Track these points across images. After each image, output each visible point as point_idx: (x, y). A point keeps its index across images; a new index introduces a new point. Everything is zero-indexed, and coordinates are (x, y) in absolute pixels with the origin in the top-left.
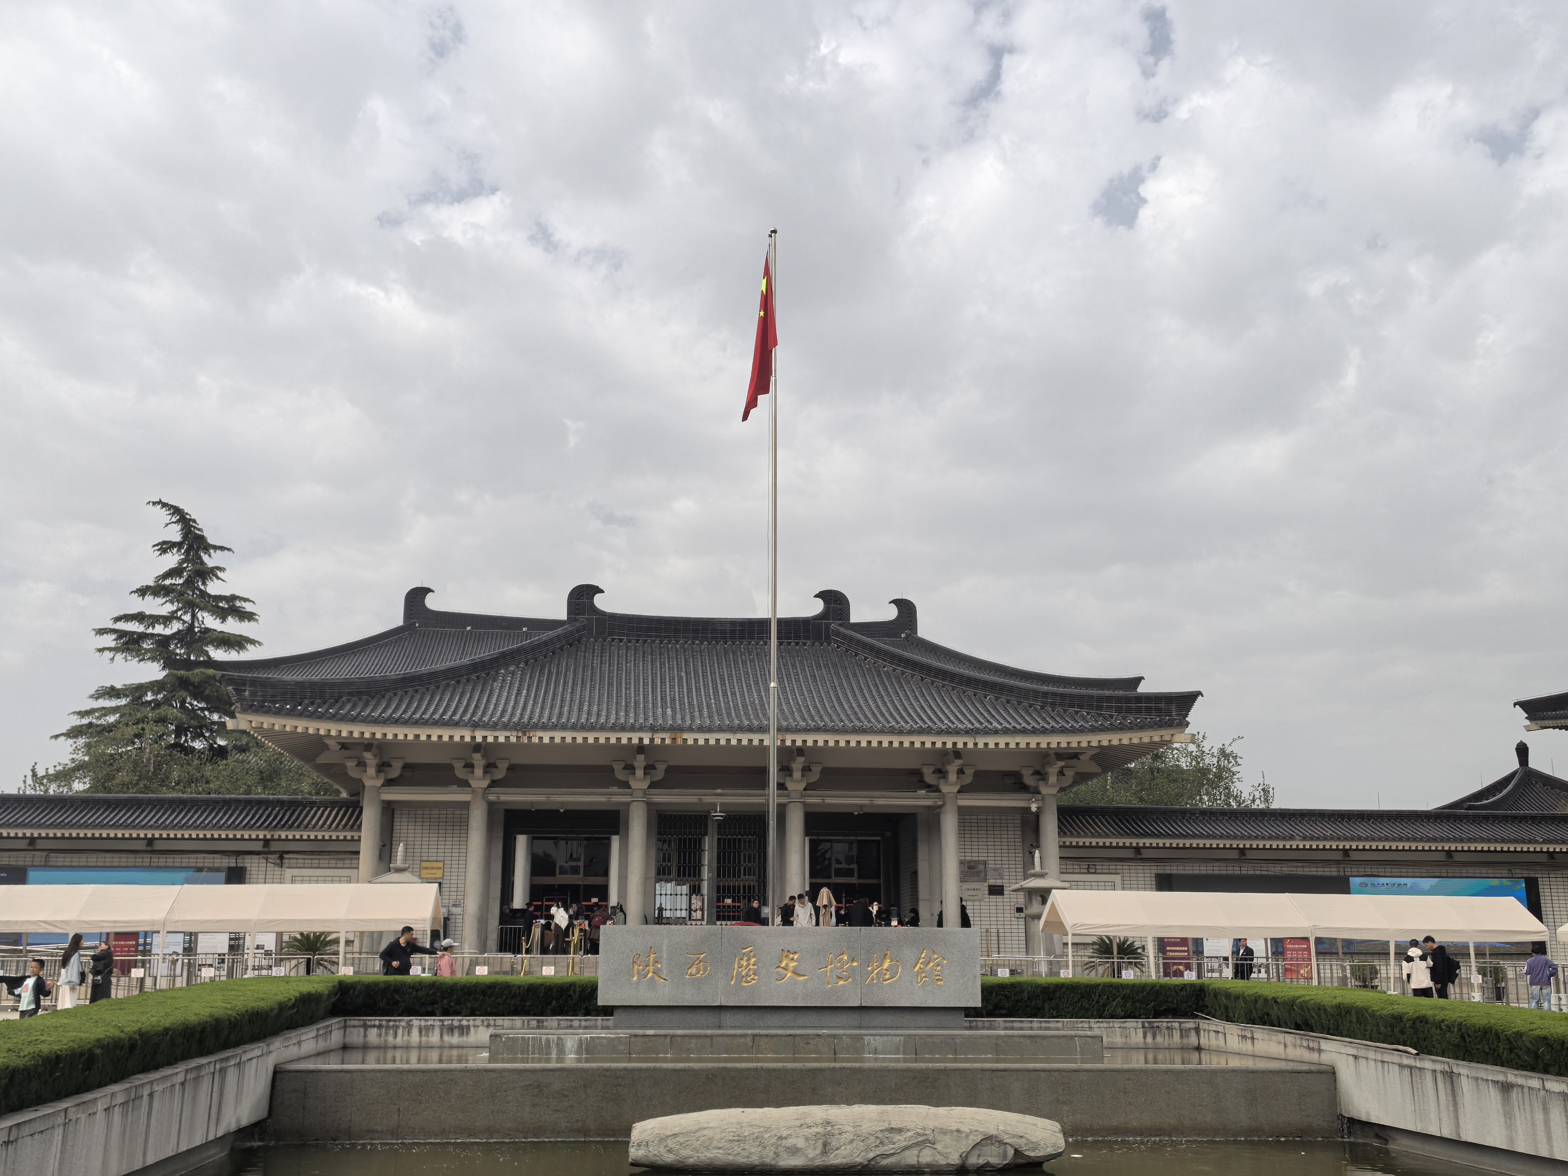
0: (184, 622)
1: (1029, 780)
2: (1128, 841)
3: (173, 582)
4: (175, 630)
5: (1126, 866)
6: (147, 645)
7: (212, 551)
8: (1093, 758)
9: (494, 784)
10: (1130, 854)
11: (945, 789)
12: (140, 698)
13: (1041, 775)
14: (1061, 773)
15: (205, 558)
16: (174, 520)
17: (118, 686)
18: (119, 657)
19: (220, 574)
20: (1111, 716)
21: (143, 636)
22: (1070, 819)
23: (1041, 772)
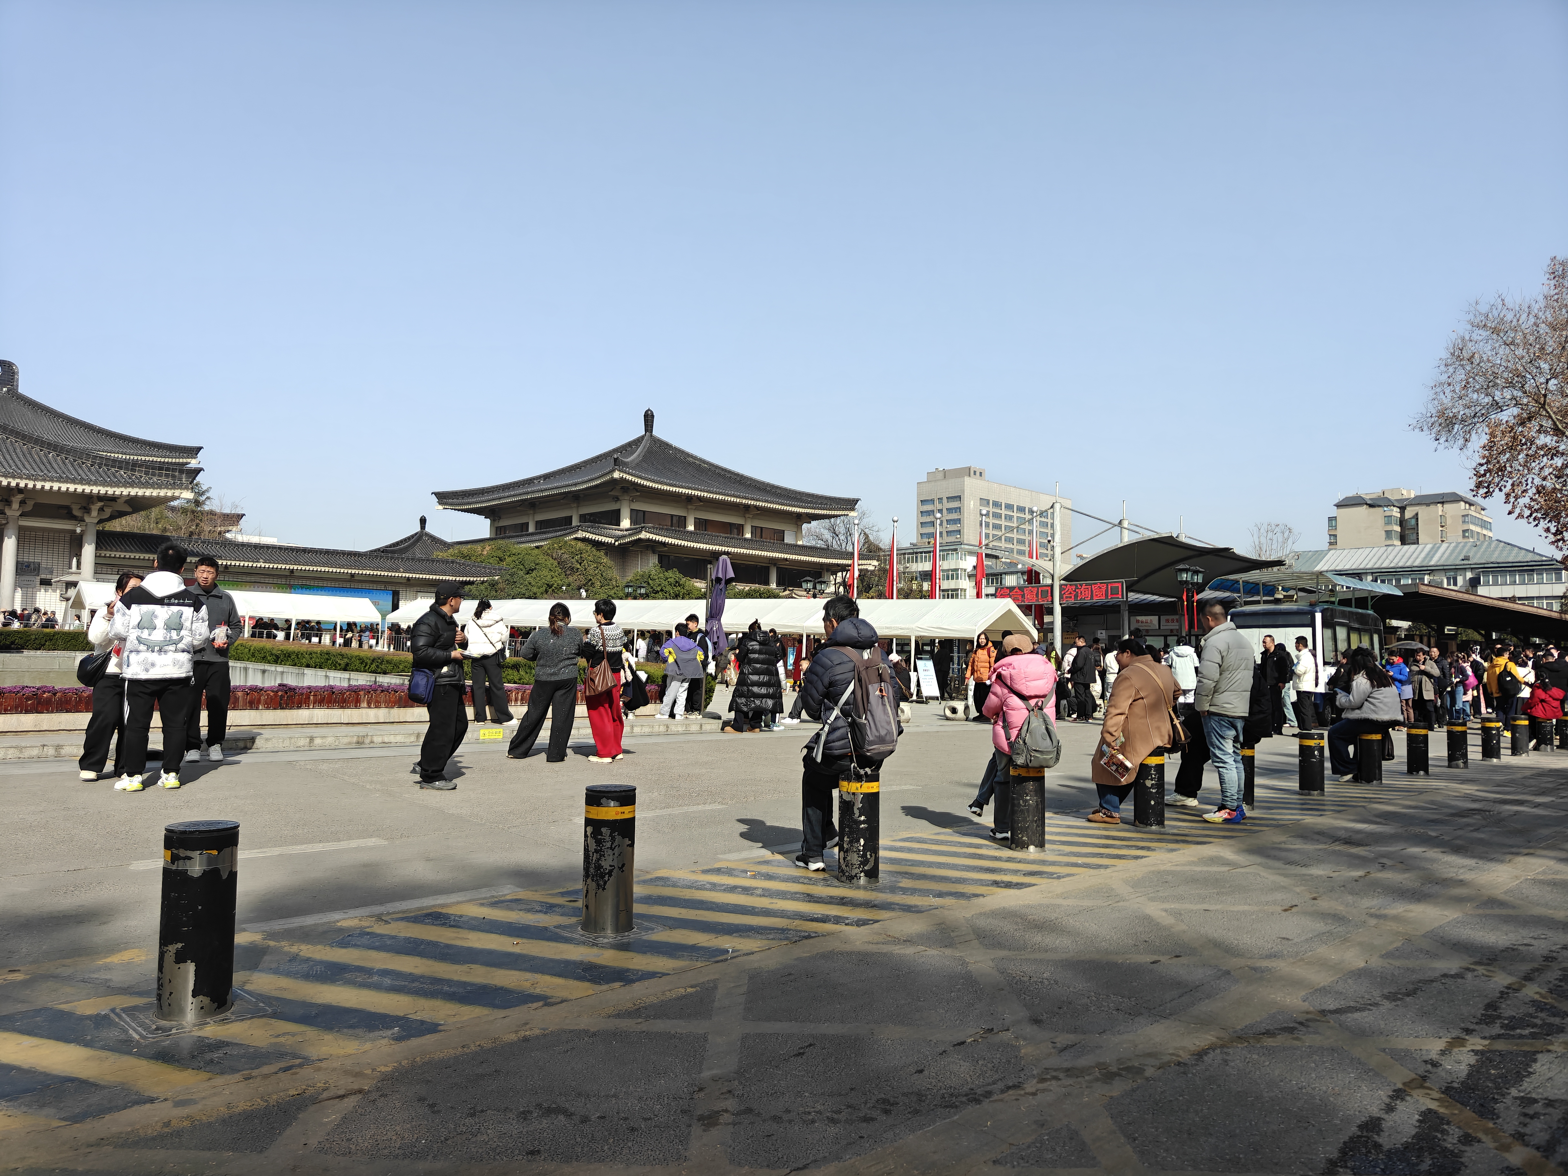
1: (77, 512)
8: (126, 502)
11: (9, 513)
13: (87, 510)
14: (101, 510)
20: (141, 477)
22: (104, 540)
23: (85, 508)
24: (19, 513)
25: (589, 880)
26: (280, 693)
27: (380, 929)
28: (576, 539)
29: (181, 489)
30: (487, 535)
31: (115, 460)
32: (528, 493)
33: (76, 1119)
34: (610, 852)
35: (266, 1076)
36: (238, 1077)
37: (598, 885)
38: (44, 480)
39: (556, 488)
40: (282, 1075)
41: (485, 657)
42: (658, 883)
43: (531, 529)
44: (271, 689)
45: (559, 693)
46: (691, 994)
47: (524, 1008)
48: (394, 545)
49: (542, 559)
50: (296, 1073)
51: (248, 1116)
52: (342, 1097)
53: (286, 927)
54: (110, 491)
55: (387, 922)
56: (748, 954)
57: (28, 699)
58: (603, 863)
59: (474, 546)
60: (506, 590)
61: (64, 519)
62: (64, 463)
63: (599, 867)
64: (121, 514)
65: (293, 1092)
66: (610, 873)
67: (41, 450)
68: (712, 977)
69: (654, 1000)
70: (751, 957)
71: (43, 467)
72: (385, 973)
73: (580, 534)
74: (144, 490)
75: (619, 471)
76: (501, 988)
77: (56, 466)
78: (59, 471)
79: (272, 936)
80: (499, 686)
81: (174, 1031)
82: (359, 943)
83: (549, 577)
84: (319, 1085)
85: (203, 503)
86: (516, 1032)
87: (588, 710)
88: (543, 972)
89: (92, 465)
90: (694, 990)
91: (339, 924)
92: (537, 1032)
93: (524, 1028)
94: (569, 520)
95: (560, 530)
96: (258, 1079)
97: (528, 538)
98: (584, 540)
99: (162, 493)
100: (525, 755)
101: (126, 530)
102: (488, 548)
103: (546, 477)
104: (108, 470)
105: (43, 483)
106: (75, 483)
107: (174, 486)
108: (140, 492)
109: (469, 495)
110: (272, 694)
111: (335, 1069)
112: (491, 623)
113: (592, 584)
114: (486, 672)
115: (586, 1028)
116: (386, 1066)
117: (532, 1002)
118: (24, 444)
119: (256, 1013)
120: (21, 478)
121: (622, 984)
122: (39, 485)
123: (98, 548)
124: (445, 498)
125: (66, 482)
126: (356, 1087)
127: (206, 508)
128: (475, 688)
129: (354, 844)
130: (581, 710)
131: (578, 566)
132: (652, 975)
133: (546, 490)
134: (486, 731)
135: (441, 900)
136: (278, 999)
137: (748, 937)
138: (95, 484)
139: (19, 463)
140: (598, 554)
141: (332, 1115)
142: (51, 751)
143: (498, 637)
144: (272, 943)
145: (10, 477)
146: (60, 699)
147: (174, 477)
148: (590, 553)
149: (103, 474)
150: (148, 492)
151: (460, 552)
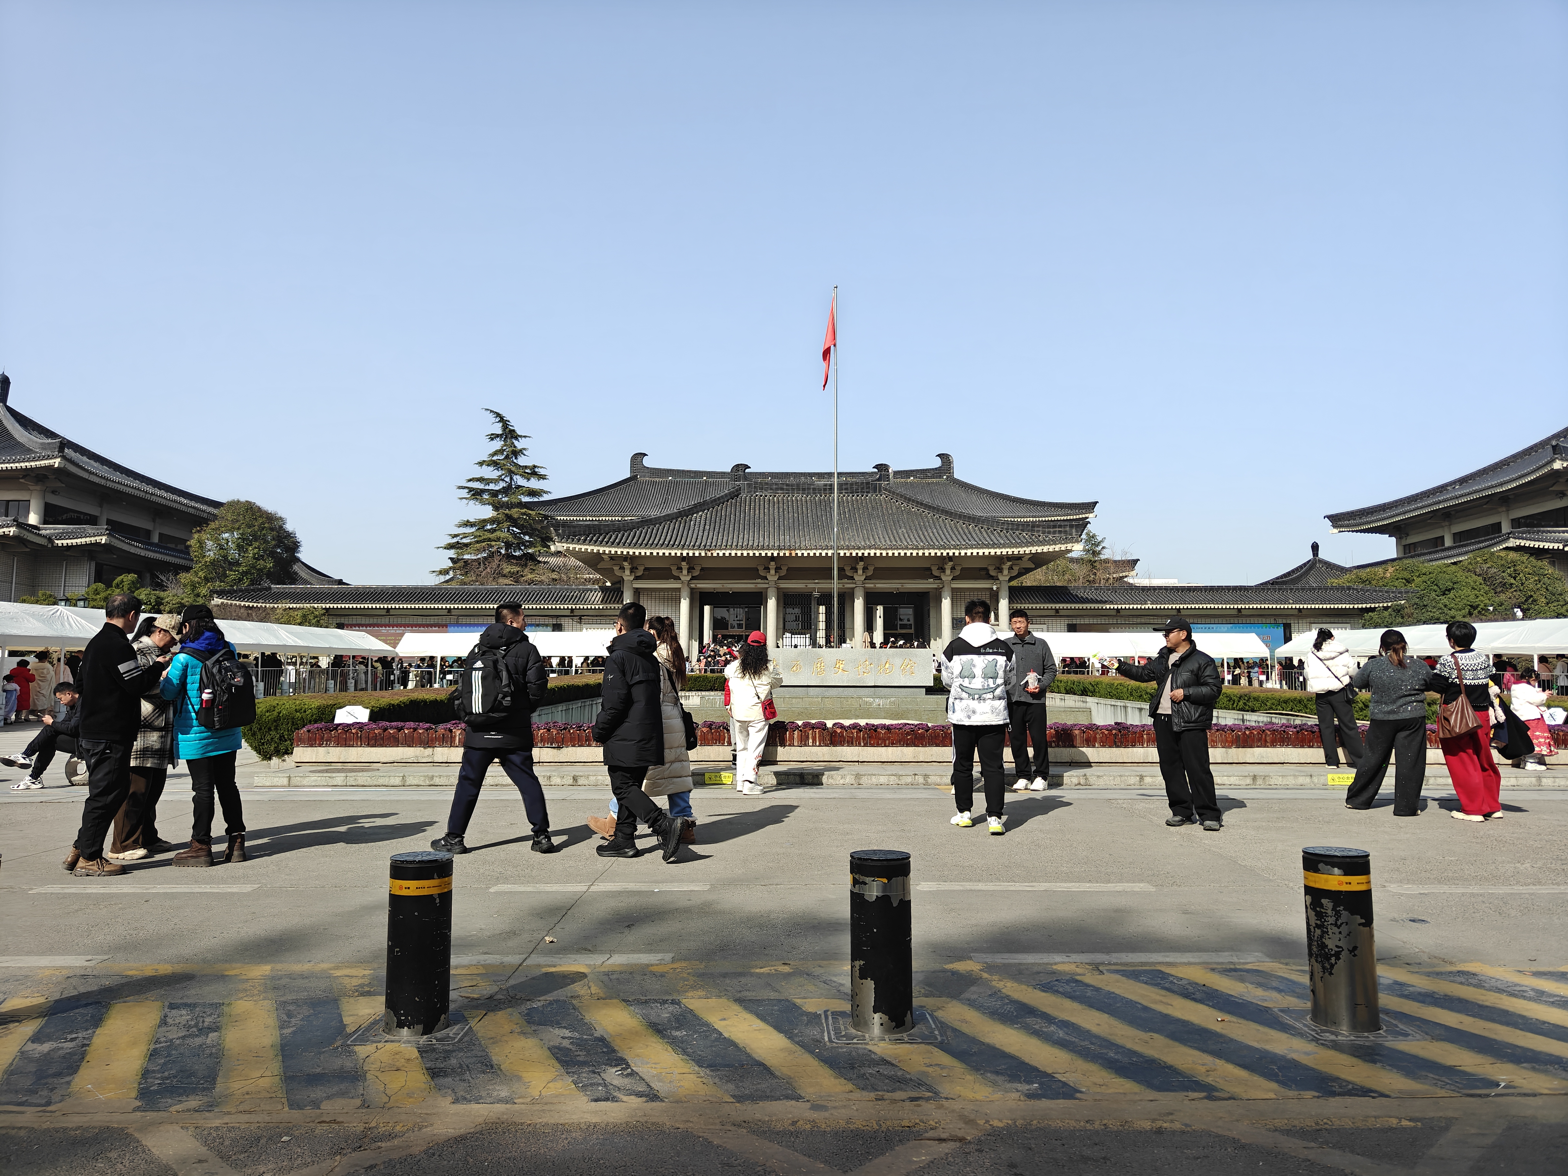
0: (507, 482)
1: (992, 573)
2: (1050, 606)
3: (499, 458)
4: (501, 487)
5: (1049, 621)
6: (486, 496)
7: (520, 439)
8: (1029, 559)
9: (693, 578)
10: (1053, 613)
11: (944, 578)
12: (484, 526)
13: (1000, 570)
14: (1011, 568)
15: (516, 442)
16: (497, 420)
17: (472, 520)
18: (472, 502)
19: (525, 452)
20: (1039, 536)
21: (483, 491)
22: (1015, 594)
23: (998, 568)
24: (951, 577)
25: (1313, 960)
26: (1114, 732)
27: (1091, 979)
28: (1507, 548)
29: (1072, 543)
30: (1394, 555)
31: (1018, 524)
32: (1439, 502)
33: (740, 1099)
34: (1335, 929)
35: (894, 1101)
36: (872, 1095)
37: (1324, 968)
38: (966, 548)
39: (1475, 492)
40: (907, 1103)
41: (1330, 693)
42: (1458, 979)
43: (1448, 542)
44: (1106, 727)
45: (1402, 735)
46: (1405, 1129)
47: (1181, 1095)
48: (1285, 575)
49: (1461, 576)
50: (919, 1106)
51: (857, 1135)
52: (941, 1140)
53: (1007, 961)
54: (1016, 551)
55: (1102, 972)
56: (1525, 1095)
57: (908, 734)
58: (1327, 942)
59: (1373, 569)
60: (1415, 615)
61: (984, 579)
62: (981, 532)
63: (1323, 946)
64: (1028, 571)
65: (906, 1123)
66: (1337, 955)
67: (964, 524)
68: (1450, 1114)
69: (1348, 1124)
70: (1530, 1100)
71: (965, 538)
72: (1065, 1025)
73: (1512, 543)
74: (1043, 547)
75: (1561, 460)
76: (1170, 1067)
77: (975, 536)
78: (977, 539)
79: (990, 968)
80: (1351, 725)
81: (855, 1041)
82: (1061, 990)
83: (1473, 597)
84: (931, 1122)
85: (1099, 553)
86: (1154, 1120)
87: (1445, 755)
88: (1228, 1060)
89: (1001, 531)
90: (1412, 1124)
91: (1054, 967)
92: (1177, 1126)
93: (1165, 1118)
94: (1497, 527)
95: (1485, 541)
96: (887, 1102)
97: (1443, 554)
98: (1518, 549)
99: (1057, 548)
100: (1368, 804)
101: (1034, 584)
102: (1391, 570)
103: (1463, 481)
104: (1014, 533)
105: (965, 551)
106: (989, 548)
107: (1066, 541)
108: (1039, 549)
109: (1368, 514)
110: (1106, 732)
111: (953, 1111)
112: (1333, 655)
113: (1535, 601)
114: (1334, 709)
115: (1237, 1137)
116: (1000, 1120)
117: (1194, 1091)
118: (952, 521)
119: (928, 1040)
120: (950, 549)
121: (1317, 1094)
122: (963, 553)
123: (1011, 602)
124: (1338, 520)
125: (982, 548)
126: (960, 1134)
127: (1102, 557)
128: (1322, 727)
129: (1119, 887)
130: (1434, 755)
131: (1512, 581)
132: (1365, 1092)
133: (1462, 496)
134: (1336, 776)
135: (1172, 957)
136: (955, 1030)
137: (1545, 1072)
138: (1004, 546)
139: (948, 537)
140: (1539, 563)
141: (921, 1156)
142: (920, 780)
143: (1344, 671)
144: (985, 975)
145: (942, 549)
146: (931, 735)
147: (1065, 532)
148: (1527, 563)
149: (1010, 537)
150: (1046, 549)
151: (1357, 577)
